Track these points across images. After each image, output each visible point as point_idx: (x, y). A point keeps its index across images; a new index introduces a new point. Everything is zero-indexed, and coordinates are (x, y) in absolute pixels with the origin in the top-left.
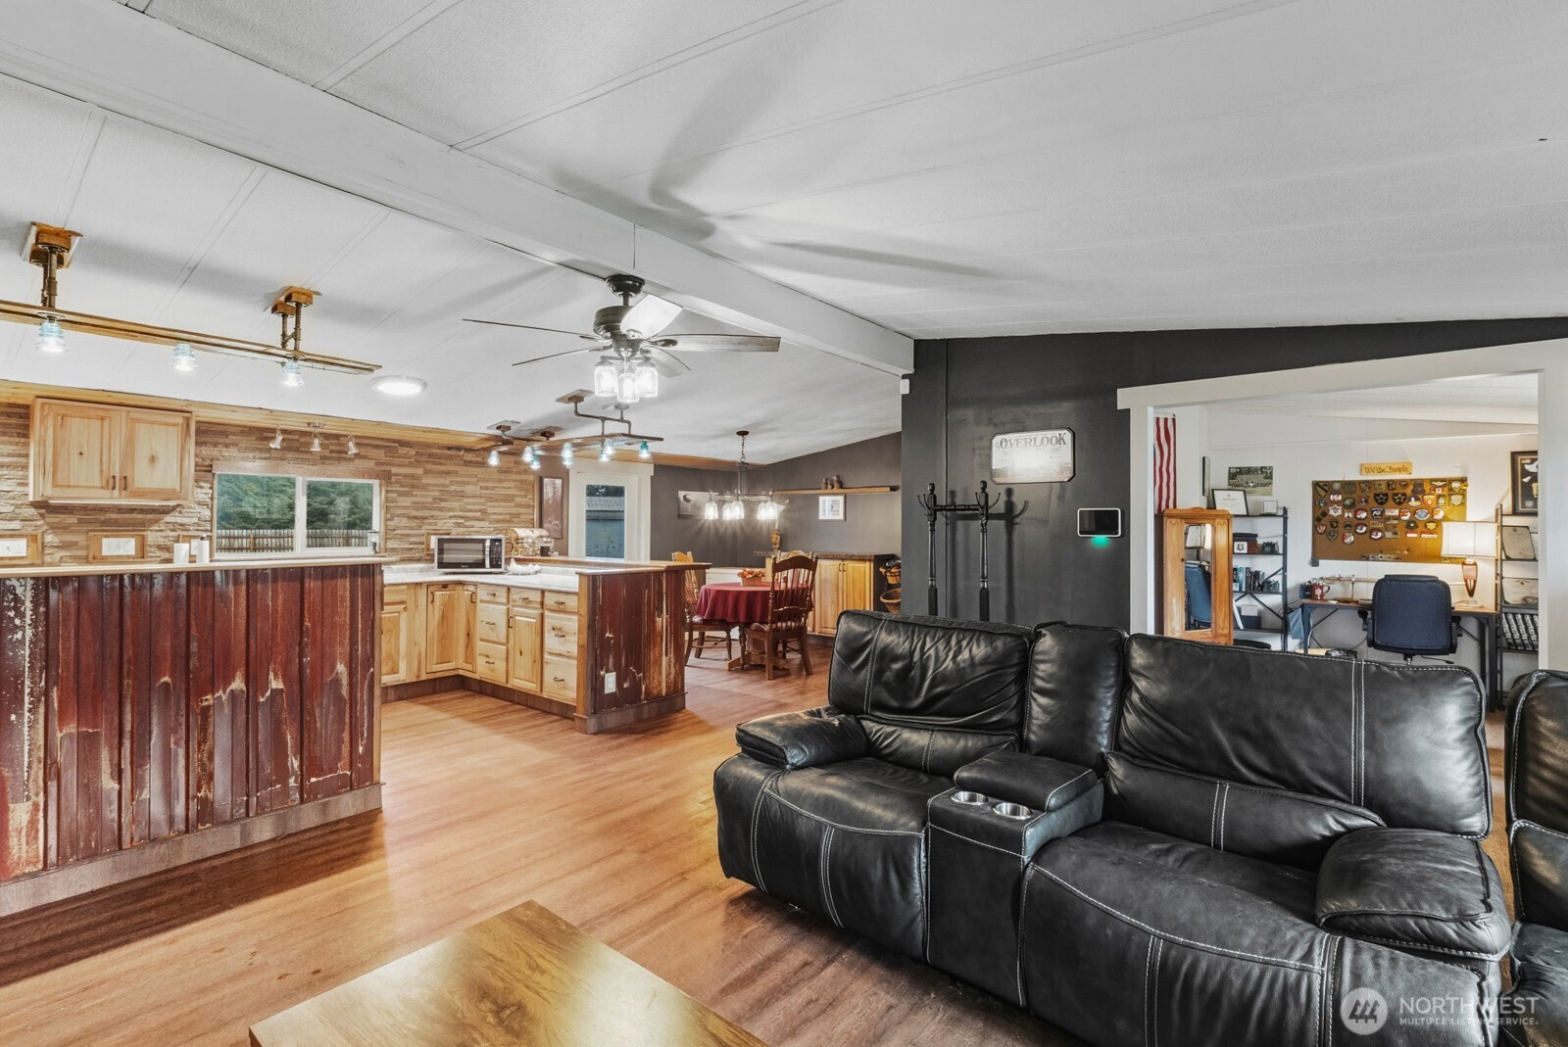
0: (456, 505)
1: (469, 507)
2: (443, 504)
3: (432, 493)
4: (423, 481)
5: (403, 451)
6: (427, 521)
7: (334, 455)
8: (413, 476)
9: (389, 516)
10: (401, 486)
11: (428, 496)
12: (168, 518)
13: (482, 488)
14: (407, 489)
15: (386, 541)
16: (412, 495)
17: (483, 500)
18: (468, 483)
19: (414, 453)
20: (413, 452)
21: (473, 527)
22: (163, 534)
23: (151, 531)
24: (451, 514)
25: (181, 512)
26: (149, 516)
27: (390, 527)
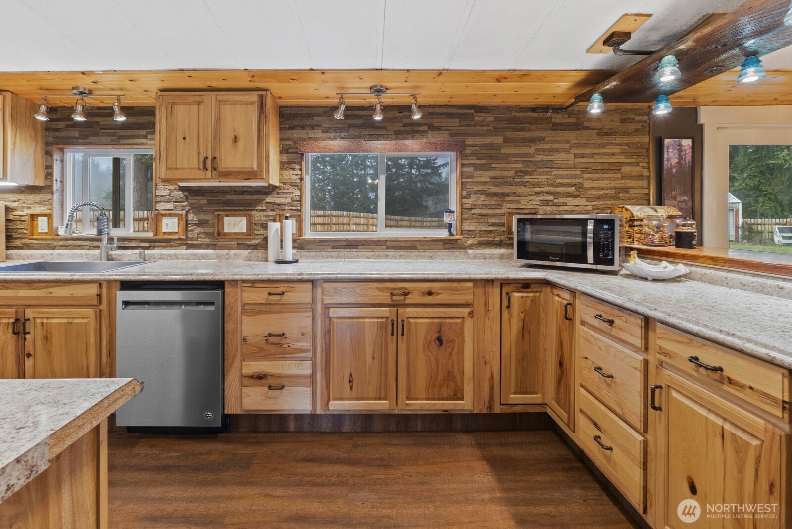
0: (542, 178)
1: (559, 181)
2: (527, 178)
3: (514, 166)
4: (503, 151)
5: (479, 117)
6: (507, 199)
8: (490, 147)
9: (465, 193)
10: (478, 159)
11: (507, 169)
12: (269, 199)
13: (576, 156)
14: (484, 162)
15: (462, 222)
16: (490, 169)
17: (578, 172)
18: (558, 151)
19: (491, 119)
20: (490, 118)
21: (565, 205)
22: (265, 213)
23: (257, 210)
24: (537, 189)
25: (278, 193)
26: (256, 197)
27: (468, 205)
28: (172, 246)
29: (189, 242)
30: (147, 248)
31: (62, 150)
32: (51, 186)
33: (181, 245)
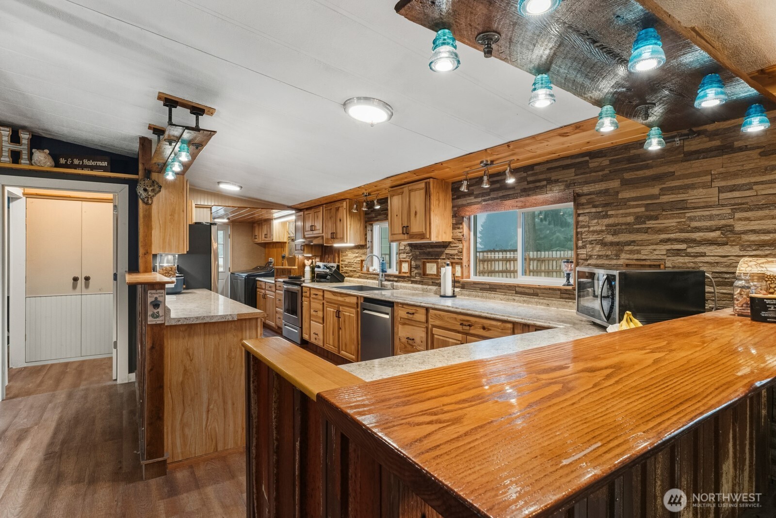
0: (672, 222)
1: (694, 224)
2: (651, 224)
3: (631, 210)
4: (620, 196)
5: (594, 164)
6: (627, 248)
7: (531, 186)
8: (606, 192)
9: (580, 243)
10: (594, 206)
11: (629, 214)
12: (447, 251)
13: (721, 190)
14: (600, 209)
16: (607, 216)
17: (727, 211)
18: (692, 187)
19: (607, 162)
20: (605, 162)
21: (703, 255)
22: (444, 261)
23: (441, 259)
24: (664, 236)
25: (451, 247)
26: (439, 250)
27: (583, 256)
28: (405, 281)
29: (412, 279)
30: (396, 281)
31: (372, 225)
32: (366, 245)
33: (409, 280)
